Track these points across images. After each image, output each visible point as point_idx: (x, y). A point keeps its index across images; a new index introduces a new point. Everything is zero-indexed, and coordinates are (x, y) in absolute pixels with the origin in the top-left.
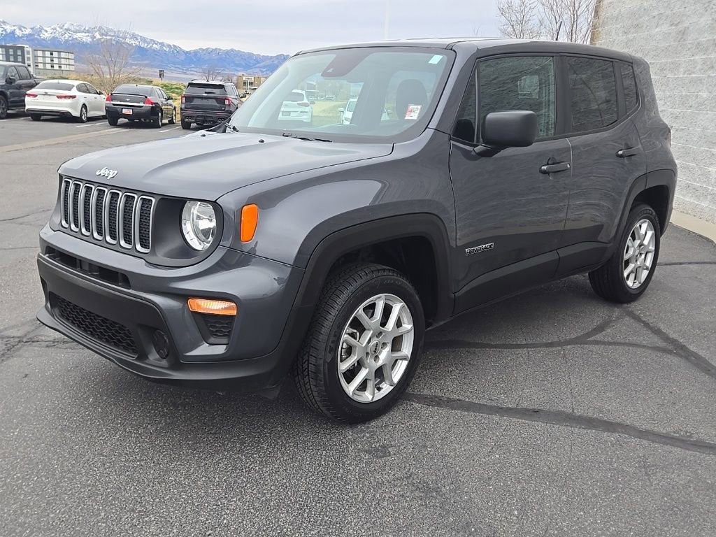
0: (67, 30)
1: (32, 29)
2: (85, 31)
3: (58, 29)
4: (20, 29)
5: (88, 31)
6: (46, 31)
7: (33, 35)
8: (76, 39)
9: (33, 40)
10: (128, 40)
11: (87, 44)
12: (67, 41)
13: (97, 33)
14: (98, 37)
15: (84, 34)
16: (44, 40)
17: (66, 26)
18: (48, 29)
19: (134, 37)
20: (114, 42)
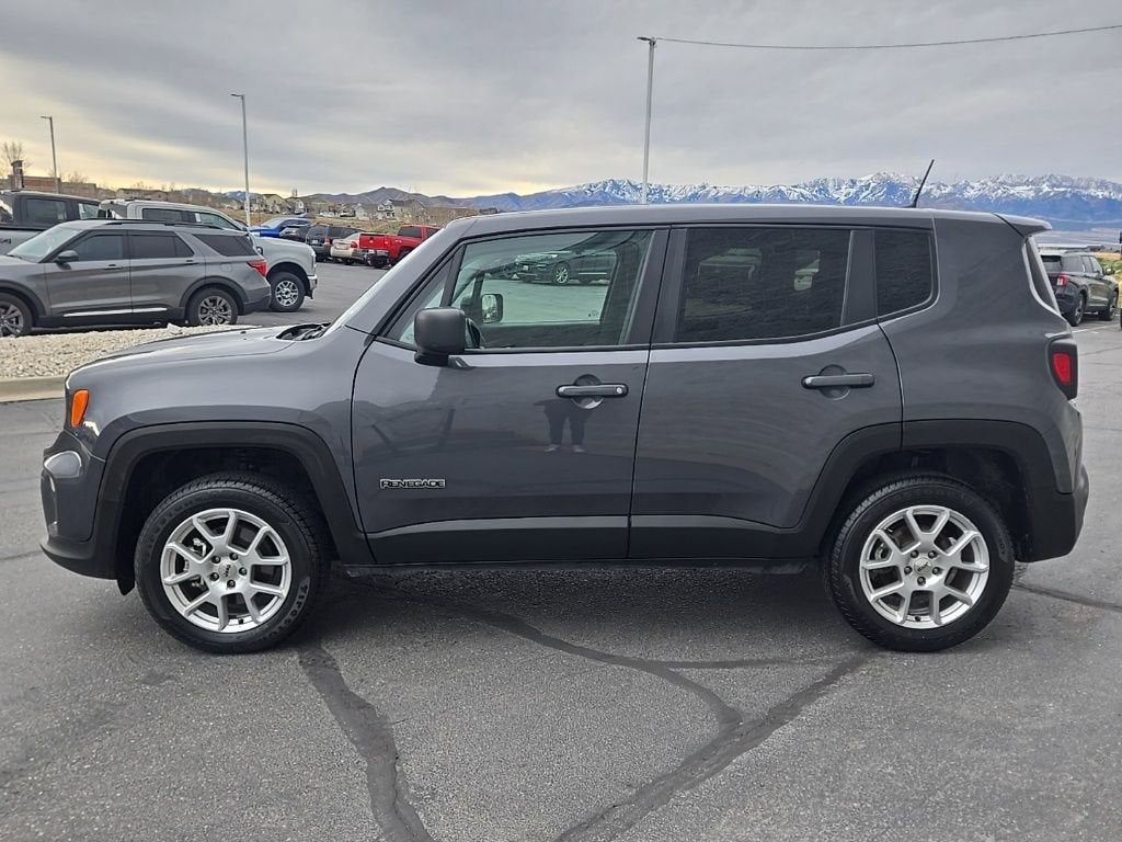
0: (1001, 183)
1: (954, 186)
2: (1027, 183)
3: (989, 183)
4: (939, 188)
5: (1033, 183)
6: (973, 188)
7: (955, 194)
8: (1013, 195)
9: (952, 201)
10: (1092, 192)
11: (1027, 200)
12: (999, 199)
13: (1045, 185)
14: (1046, 189)
15: (1025, 188)
16: (967, 199)
17: (1001, 179)
18: (976, 185)
19: (1102, 185)
20: (1068, 195)
